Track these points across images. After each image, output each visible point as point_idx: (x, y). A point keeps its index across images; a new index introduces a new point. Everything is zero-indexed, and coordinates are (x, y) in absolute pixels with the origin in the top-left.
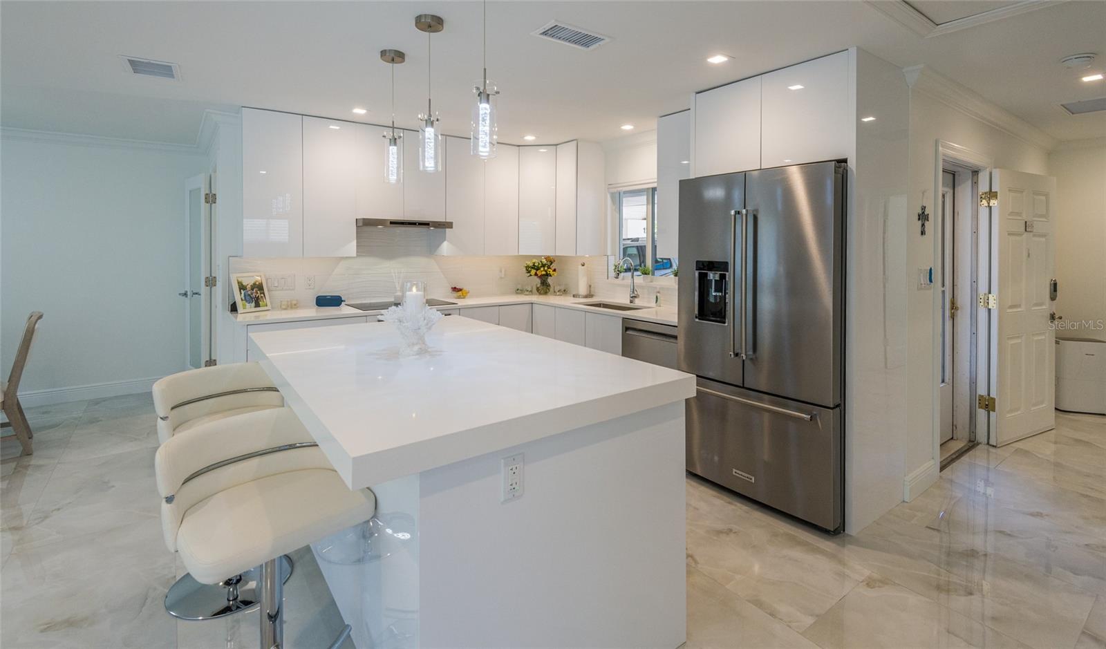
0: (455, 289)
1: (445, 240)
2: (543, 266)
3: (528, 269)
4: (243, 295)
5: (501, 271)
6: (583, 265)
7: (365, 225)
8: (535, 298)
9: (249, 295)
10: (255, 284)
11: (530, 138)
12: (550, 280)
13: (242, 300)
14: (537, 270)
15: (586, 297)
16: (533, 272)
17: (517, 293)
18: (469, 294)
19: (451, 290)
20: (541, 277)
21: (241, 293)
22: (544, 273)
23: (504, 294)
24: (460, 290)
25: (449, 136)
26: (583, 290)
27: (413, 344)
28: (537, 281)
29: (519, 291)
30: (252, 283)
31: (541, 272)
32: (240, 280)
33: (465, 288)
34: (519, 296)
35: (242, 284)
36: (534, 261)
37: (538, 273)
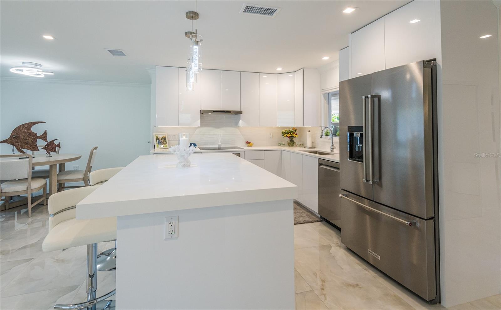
0: (247, 142)
1: (240, 119)
2: (291, 132)
3: (283, 134)
4: (157, 142)
5: (271, 135)
6: (309, 132)
7: (204, 113)
8: (287, 148)
9: (160, 142)
10: (163, 138)
11: (279, 69)
12: (294, 139)
13: (157, 144)
14: (287, 134)
15: (311, 148)
16: (285, 135)
17: (279, 145)
18: (253, 145)
19: (245, 143)
20: (289, 137)
21: (157, 141)
22: (290, 135)
23: (272, 145)
24: (250, 143)
25: (242, 72)
26: (309, 144)
27: (182, 162)
28: (288, 140)
29: (280, 144)
30: (162, 137)
31: (289, 135)
32: (157, 136)
33: (252, 142)
34: (279, 147)
35: (158, 138)
36: (286, 130)
37: (287, 135)
